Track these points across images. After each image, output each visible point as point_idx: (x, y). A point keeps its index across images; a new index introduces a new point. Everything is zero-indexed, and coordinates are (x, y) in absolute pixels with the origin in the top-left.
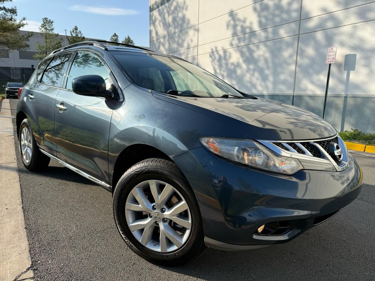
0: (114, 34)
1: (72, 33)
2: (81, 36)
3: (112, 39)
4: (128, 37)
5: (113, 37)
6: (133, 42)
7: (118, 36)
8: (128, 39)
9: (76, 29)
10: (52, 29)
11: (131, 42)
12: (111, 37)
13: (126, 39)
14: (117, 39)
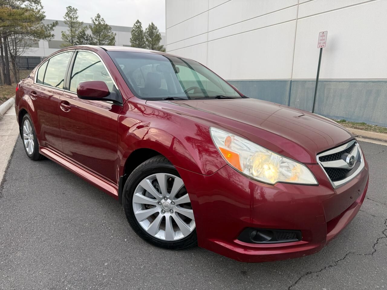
0: (137, 21)
1: (95, 21)
2: (104, 24)
3: (135, 26)
4: (152, 24)
5: (136, 24)
6: (157, 28)
7: (141, 23)
8: (152, 26)
9: (99, 16)
10: (77, 18)
11: (155, 28)
12: (134, 25)
13: (149, 25)
14: (140, 25)
